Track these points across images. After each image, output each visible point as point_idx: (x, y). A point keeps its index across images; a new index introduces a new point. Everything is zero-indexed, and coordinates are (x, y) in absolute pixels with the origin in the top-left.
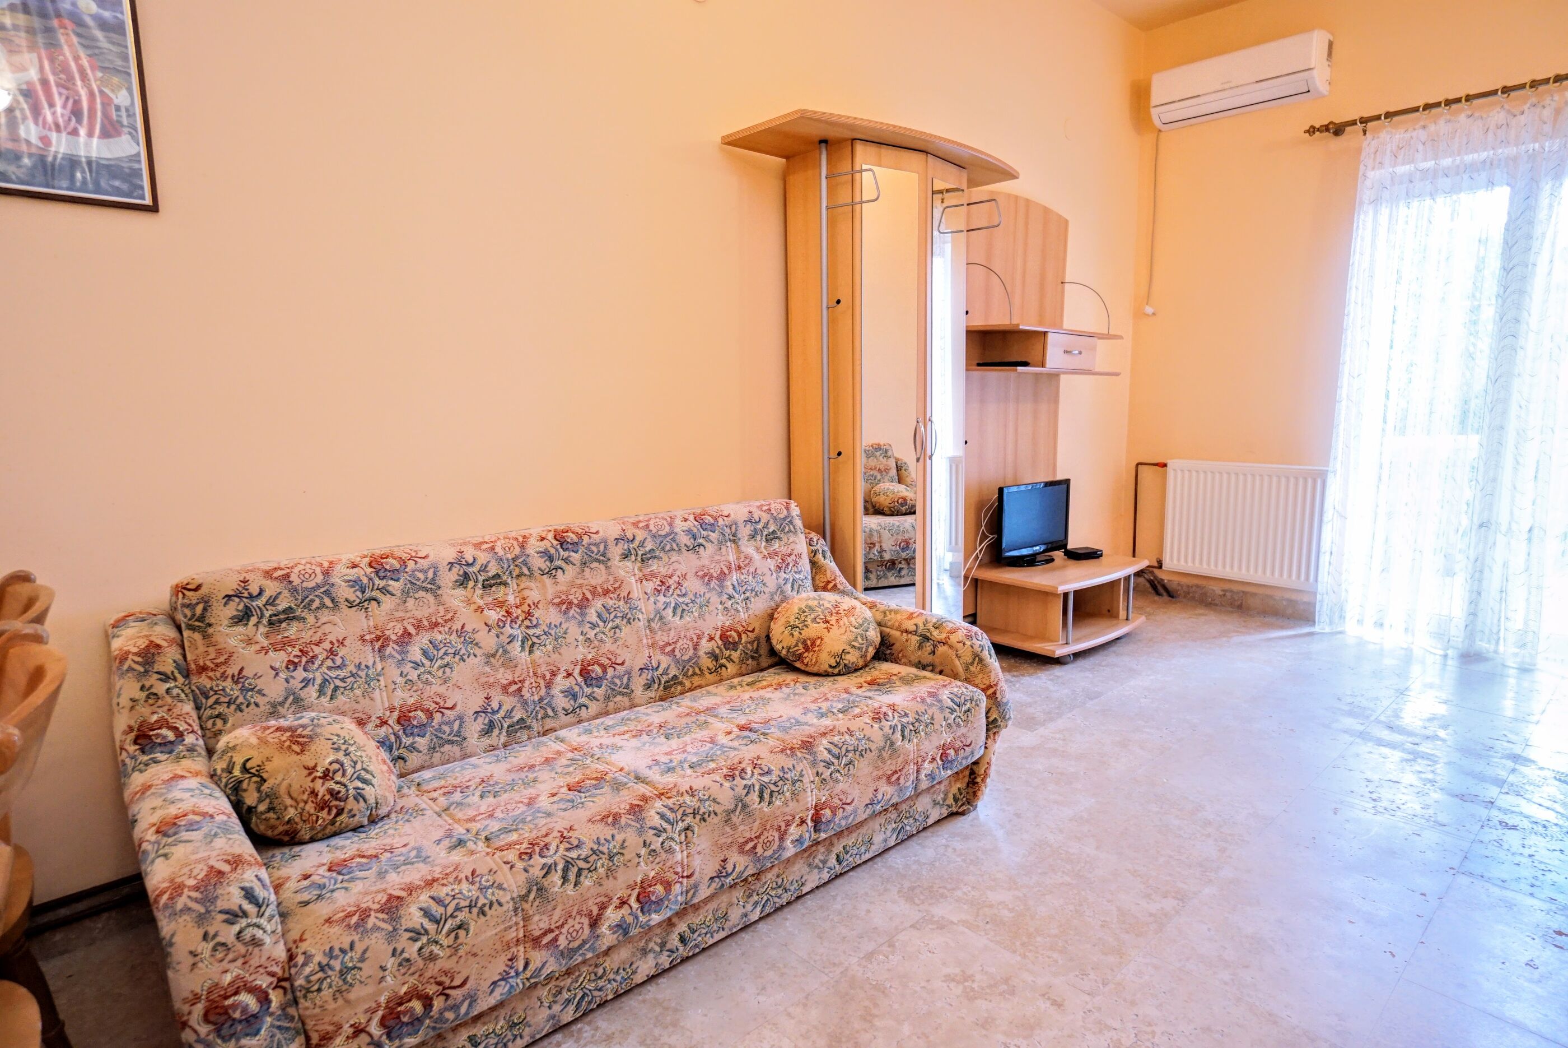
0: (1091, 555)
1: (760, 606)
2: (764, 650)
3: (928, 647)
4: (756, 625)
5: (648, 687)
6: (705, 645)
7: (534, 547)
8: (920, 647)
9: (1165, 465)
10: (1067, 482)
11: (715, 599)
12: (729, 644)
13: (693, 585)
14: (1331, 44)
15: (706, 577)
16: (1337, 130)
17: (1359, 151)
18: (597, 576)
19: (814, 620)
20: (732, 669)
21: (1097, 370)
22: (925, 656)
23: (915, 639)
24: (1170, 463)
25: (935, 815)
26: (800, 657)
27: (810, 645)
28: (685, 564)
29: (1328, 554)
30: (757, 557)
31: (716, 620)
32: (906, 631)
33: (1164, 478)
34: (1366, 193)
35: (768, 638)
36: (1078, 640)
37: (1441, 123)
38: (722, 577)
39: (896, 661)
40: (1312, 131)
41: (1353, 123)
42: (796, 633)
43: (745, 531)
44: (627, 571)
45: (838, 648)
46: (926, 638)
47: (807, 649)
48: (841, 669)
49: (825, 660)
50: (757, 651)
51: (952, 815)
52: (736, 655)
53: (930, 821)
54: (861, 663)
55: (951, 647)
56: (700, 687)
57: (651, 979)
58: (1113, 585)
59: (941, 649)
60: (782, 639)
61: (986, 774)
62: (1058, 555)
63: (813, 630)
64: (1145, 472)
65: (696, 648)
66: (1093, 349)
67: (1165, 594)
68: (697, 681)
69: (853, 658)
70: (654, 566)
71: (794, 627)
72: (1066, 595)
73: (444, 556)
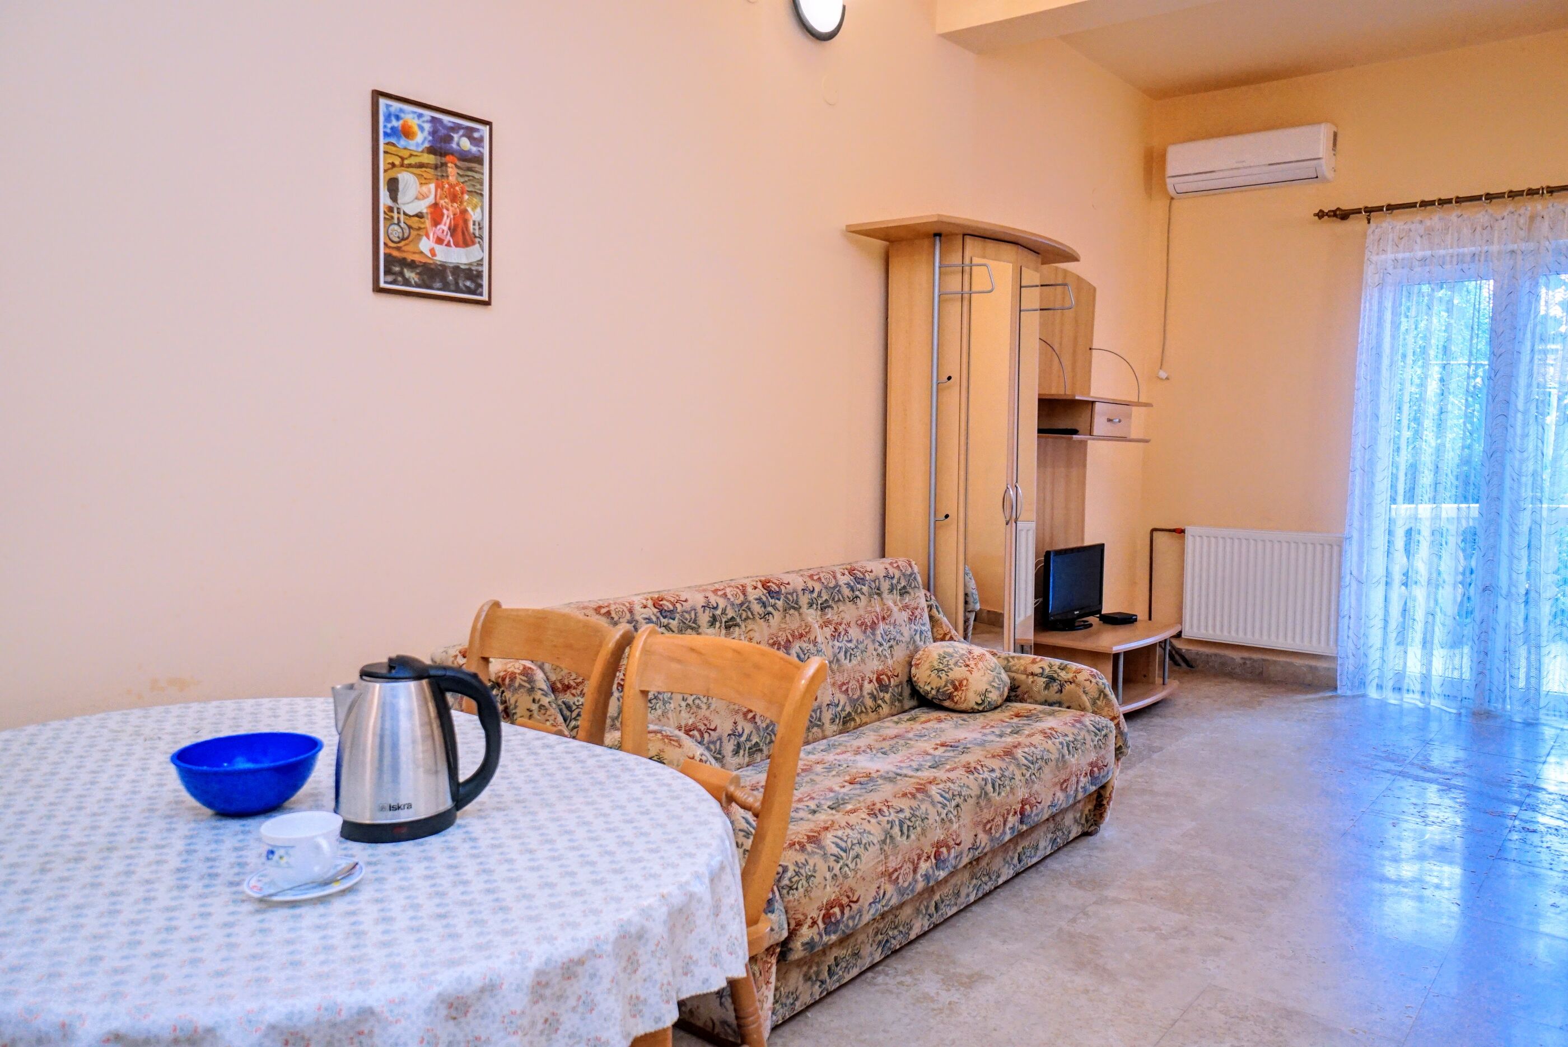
0: (1123, 620)
1: (900, 653)
2: (907, 692)
3: (1055, 687)
4: (899, 670)
5: (833, 721)
6: (868, 687)
7: (753, 595)
8: (1047, 687)
9: (1182, 531)
10: (1101, 547)
11: (871, 647)
12: (883, 687)
13: (855, 632)
14: (1335, 135)
15: (862, 625)
16: (1342, 215)
17: (1365, 235)
18: (794, 623)
19: (956, 664)
20: (885, 709)
21: (1133, 436)
22: (1052, 694)
23: (1041, 681)
24: (1190, 530)
25: (1076, 830)
26: (950, 697)
27: (958, 686)
28: (848, 613)
29: (1347, 618)
30: (895, 609)
31: (874, 665)
32: (1032, 674)
33: (1181, 546)
34: (1370, 275)
35: (910, 681)
36: (1127, 702)
37: (1435, 219)
38: (874, 626)
39: (1022, 700)
40: (1321, 215)
41: (1358, 211)
42: (943, 675)
43: (885, 586)
44: (812, 616)
45: (983, 687)
46: (1052, 679)
47: (956, 689)
48: (984, 708)
49: (970, 698)
50: (901, 694)
51: (1086, 834)
52: (887, 697)
53: (1072, 837)
54: (1000, 702)
55: (1078, 685)
56: (866, 724)
57: (919, 937)
58: (1150, 649)
59: (1068, 687)
60: (927, 680)
61: (1110, 797)
62: (1093, 620)
63: (958, 673)
64: (1159, 539)
65: (861, 687)
66: (1129, 416)
67: (1183, 664)
68: (864, 718)
69: (994, 696)
70: (830, 614)
71: (939, 670)
72: (1116, 656)
73: (698, 600)
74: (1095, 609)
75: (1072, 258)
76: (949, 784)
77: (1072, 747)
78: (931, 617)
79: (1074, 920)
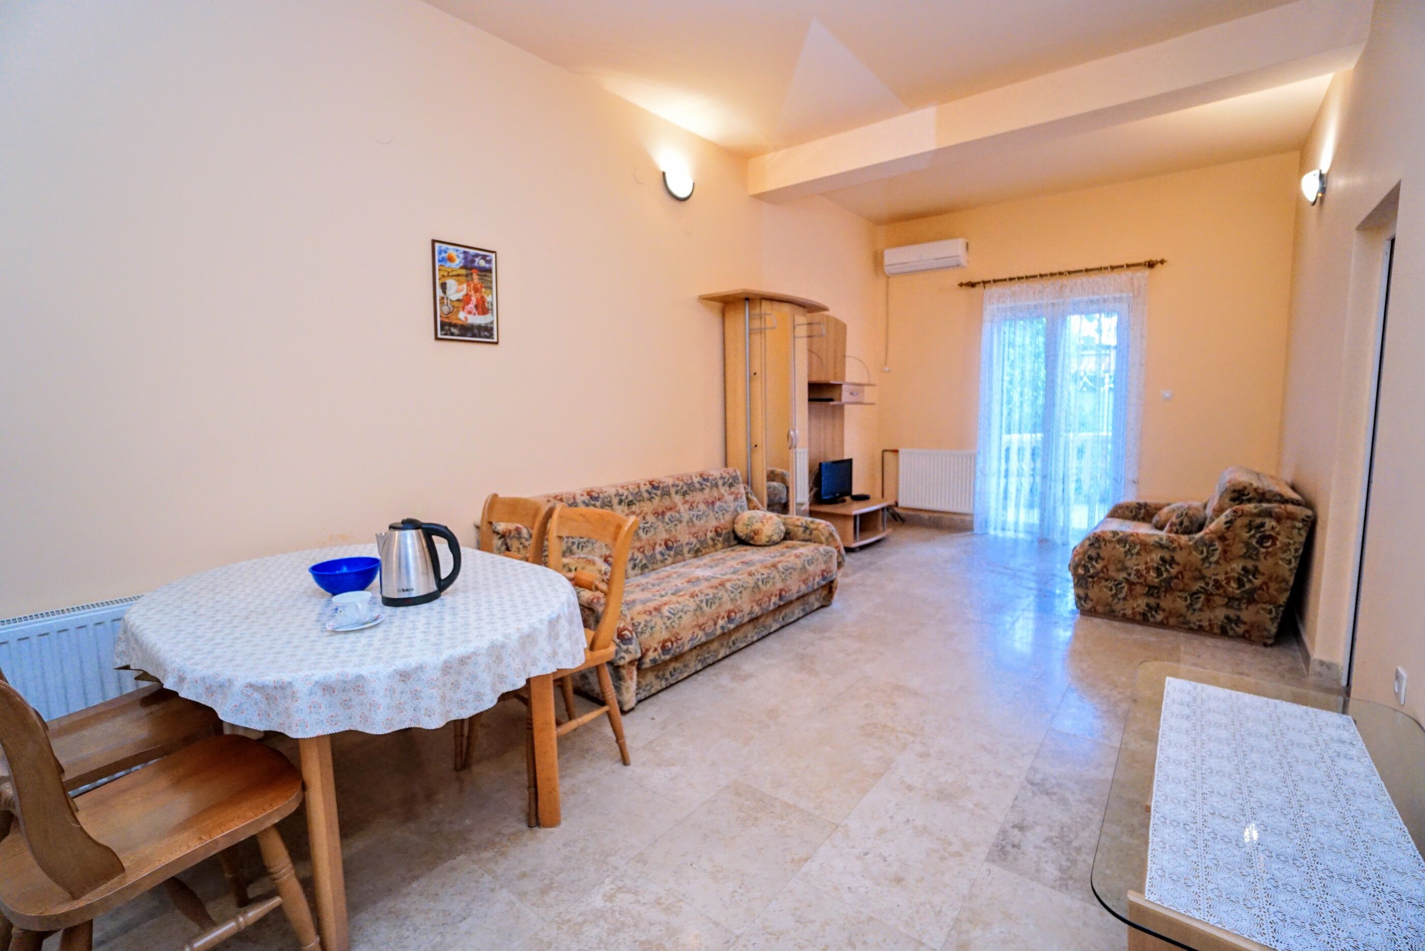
0: (863, 498)
1: (728, 517)
2: (732, 536)
3: (808, 532)
4: (728, 526)
5: (689, 552)
6: (709, 535)
7: (643, 489)
8: (804, 532)
9: (897, 451)
10: (850, 461)
11: (711, 514)
12: (718, 534)
13: (702, 507)
14: (967, 245)
15: (707, 503)
16: (972, 285)
17: (983, 295)
18: (667, 502)
19: (757, 522)
20: (719, 545)
21: (865, 402)
22: (807, 536)
23: (801, 529)
24: (901, 450)
25: (817, 605)
26: (752, 538)
27: (756, 533)
28: (698, 497)
30: (726, 495)
31: (713, 523)
32: (797, 526)
33: (897, 459)
34: (987, 316)
35: (734, 531)
36: (861, 540)
37: (1016, 287)
38: (713, 503)
39: (792, 539)
40: (961, 285)
41: (979, 283)
42: (749, 528)
43: (720, 482)
44: (677, 499)
45: (769, 533)
46: (806, 528)
47: (755, 534)
48: (771, 543)
49: (764, 539)
50: (729, 538)
51: (823, 607)
52: (721, 539)
53: (815, 607)
54: (779, 540)
55: (819, 531)
56: (708, 553)
57: (724, 658)
58: (875, 512)
59: (815, 532)
60: (741, 530)
61: (836, 588)
62: (848, 498)
63: (757, 526)
64: (888, 455)
65: (706, 535)
66: (863, 391)
67: (899, 519)
68: (707, 550)
69: (775, 538)
70: (688, 497)
71: (748, 525)
72: (855, 516)
73: (613, 491)
74: (849, 492)
75: (824, 309)
76: (737, 582)
77: (810, 562)
78: (748, 498)
79: (805, 648)
